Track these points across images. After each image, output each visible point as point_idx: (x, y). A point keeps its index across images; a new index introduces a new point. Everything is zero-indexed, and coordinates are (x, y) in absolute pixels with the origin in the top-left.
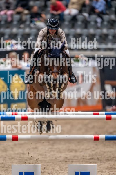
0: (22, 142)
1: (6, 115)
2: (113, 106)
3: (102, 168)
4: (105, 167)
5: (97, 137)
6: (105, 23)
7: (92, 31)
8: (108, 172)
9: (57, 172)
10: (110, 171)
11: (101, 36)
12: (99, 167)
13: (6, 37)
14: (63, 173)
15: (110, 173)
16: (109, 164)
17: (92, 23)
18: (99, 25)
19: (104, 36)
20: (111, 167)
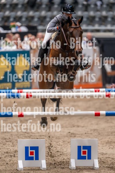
0: (28, 118)
1: (12, 93)
2: (112, 84)
3: (103, 142)
4: (105, 141)
5: (98, 113)
6: (105, 6)
7: (92, 13)
8: (109, 146)
9: (60, 146)
10: (110, 145)
11: (100, 18)
12: (100, 141)
13: (11, 19)
14: (66, 147)
15: (111, 146)
16: (109, 138)
17: (92, 6)
18: (99, 8)
19: (103, 19)
20: (111, 141)
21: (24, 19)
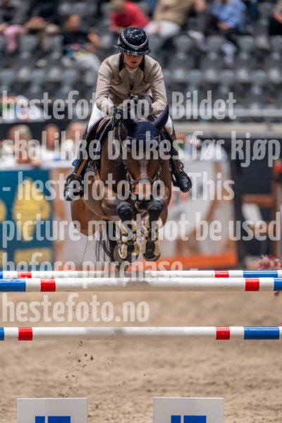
2: (262, 256)
3: (236, 407)
4: (243, 404)
6: (244, 56)
7: (211, 75)
8: (252, 417)
9: (127, 416)
10: (256, 414)
11: (232, 88)
12: (229, 404)
14: (142, 417)
15: (256, 417)
16: (254, 396)
17: (213, 56)
19: (241, 89)
20: (259, 403)
21: (35, 89)
